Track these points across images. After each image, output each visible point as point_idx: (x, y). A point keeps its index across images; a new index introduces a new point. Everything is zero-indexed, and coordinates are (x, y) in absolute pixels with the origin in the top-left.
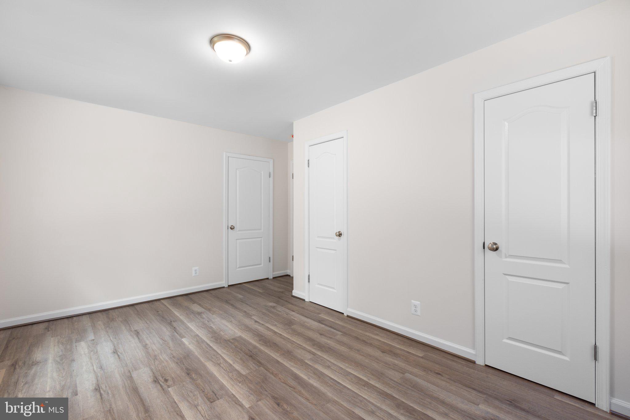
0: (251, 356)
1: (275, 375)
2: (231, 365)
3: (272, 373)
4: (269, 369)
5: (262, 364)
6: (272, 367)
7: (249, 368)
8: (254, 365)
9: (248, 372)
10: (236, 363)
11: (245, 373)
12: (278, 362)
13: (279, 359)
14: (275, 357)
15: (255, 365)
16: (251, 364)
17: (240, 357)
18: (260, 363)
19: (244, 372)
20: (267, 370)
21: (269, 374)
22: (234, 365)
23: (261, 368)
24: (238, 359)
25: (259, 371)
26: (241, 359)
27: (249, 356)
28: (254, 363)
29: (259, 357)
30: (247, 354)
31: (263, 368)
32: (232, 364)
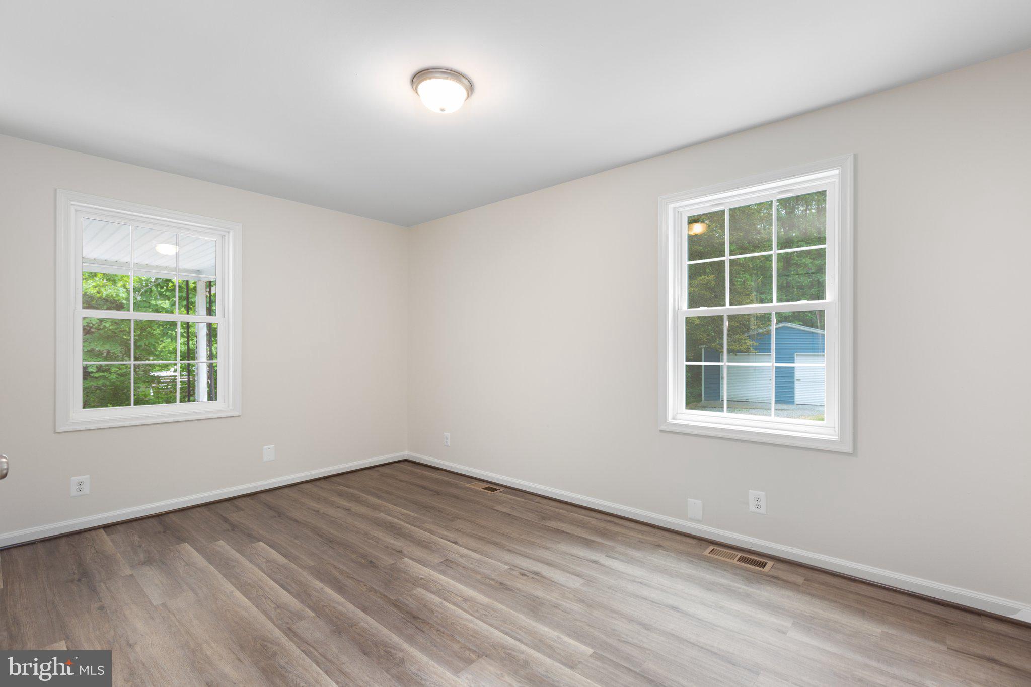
0: (414, 617)
1: (371, 590)
2: (445, 600)
3: (376, 592)
4: (381, 598)
5: (393, 604)
6: (376, 601)
7: (413, 597)
8: (407, 602)
9: (415, 592)
10: (438, 604)
11: (418, 589)
12: (365, 610)
13: (362, 614)
14: (369, 618)
15: (404, 603)
16: (412, 604)
17: (436, 614)
18: (396, 606)
19: (420, 591)
20: (385, 596)
21: (382, 591)
22: (440, 600)
23: (395, 598)
24: (437, 611)
25: (396, 594)
26: (432, 611)
27: (419, 618)
28: (407, 605)
29: (400, 617)
30: (424, 621)
31: (391, 599)
32: (444, 602)
